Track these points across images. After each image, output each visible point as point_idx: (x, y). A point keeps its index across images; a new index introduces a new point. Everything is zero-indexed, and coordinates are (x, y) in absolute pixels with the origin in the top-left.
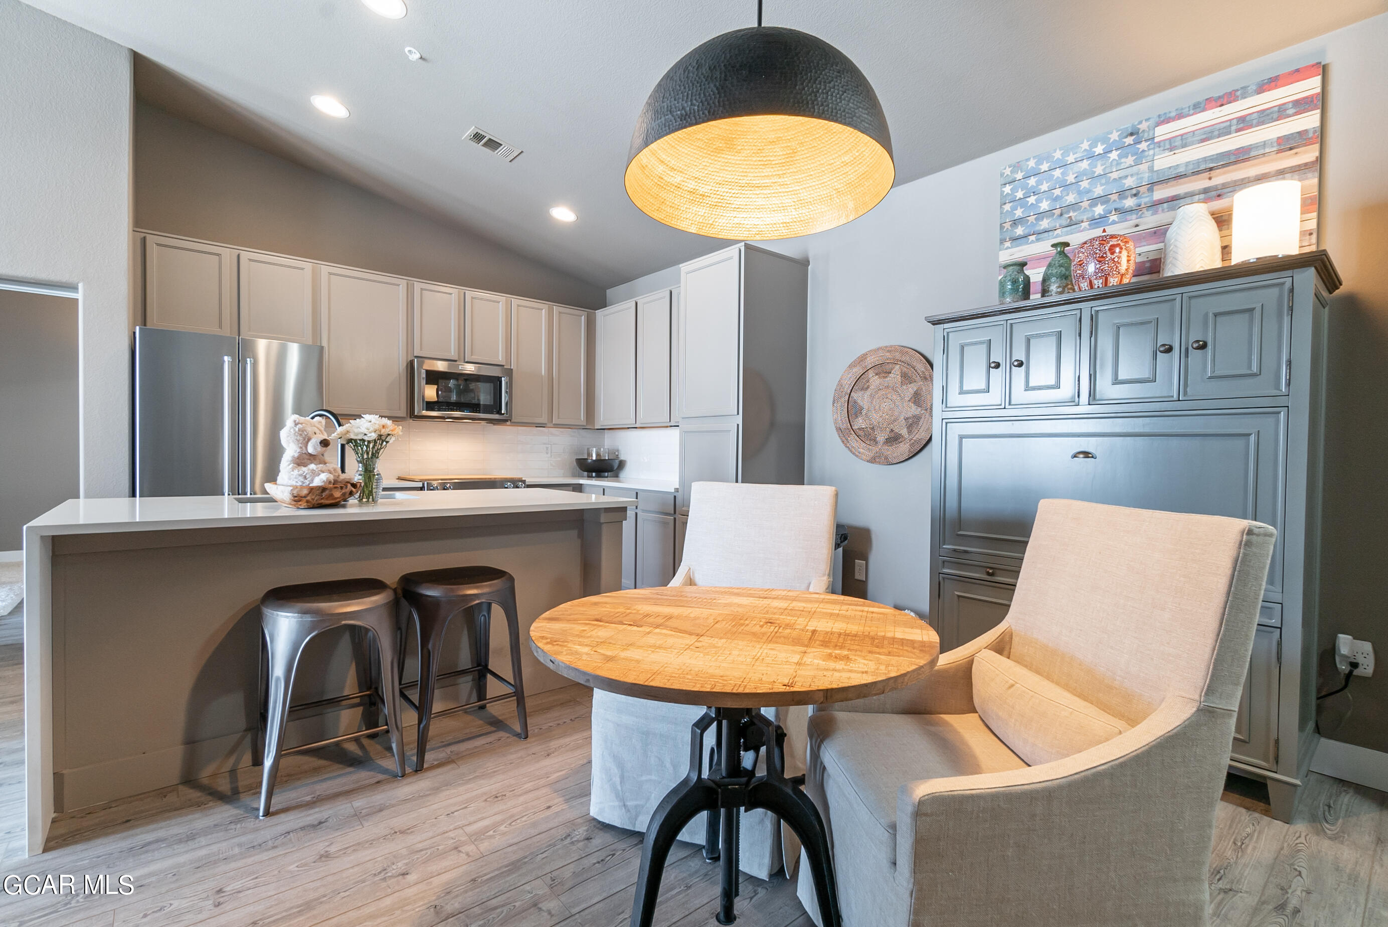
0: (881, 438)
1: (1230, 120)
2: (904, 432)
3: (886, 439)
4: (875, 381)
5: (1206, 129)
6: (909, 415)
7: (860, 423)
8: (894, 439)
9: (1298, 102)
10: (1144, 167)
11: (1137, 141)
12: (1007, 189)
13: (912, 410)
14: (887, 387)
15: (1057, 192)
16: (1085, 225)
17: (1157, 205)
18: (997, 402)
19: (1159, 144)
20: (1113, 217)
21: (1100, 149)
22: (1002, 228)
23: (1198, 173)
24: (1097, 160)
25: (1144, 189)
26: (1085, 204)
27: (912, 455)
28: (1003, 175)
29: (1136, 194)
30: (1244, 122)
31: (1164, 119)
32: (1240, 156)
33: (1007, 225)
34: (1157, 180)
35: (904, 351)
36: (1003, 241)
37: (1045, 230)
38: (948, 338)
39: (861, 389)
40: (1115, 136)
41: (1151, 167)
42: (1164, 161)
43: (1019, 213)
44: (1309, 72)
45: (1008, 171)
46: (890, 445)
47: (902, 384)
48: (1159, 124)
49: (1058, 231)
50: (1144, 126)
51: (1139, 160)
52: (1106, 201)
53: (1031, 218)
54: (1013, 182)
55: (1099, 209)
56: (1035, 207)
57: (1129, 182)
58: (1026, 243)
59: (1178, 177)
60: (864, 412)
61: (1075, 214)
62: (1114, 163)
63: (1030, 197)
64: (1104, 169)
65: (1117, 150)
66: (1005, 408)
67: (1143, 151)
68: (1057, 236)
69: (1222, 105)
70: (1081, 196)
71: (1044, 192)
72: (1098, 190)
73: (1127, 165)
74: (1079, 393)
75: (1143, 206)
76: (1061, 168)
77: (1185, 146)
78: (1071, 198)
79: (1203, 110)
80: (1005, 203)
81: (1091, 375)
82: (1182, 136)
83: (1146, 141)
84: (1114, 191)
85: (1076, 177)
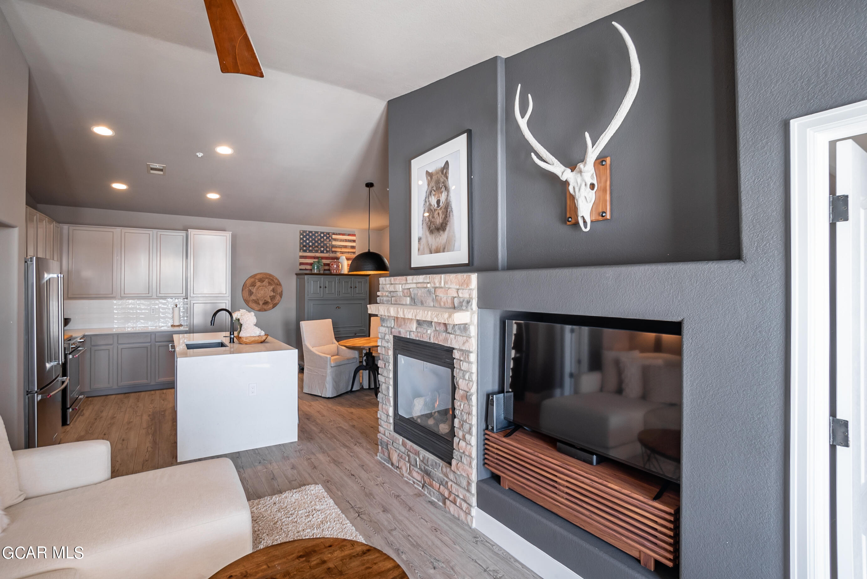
0: (261, 303)
1: (344, 239)
2: (270, 301)
3: (263, 303)
4: (258, 284)
5: (341, 239)
6: (271, 295)
7: (253, 297)
8: (266, 303)
9: (353, 240)
10: (330, 243)
11: (329, 237)
12: (302, 237)
13: (272, 294)
14: (263, 286)
15: (314, 242)
16: (319, 252)
17: (333, 252)
18: (321, 296)
19: (333, 239)
20: (325, 252)
21: (322, 235)
22: (300, 246)
23: (339, 248)
24: (323, 237)
25: (331, 247)
26: (319, 247)
27: (273, 308)
28: (300, 232)
29: (329, 248)
30: (346, 241)
31: (334, 234)
32: (345, 247)
33: (302, 246)
34: (333, 246)
35: (270, 275)
36: (300, 250)
37: (311, 250)
38: (309, 279)
39: (253, 286)
40: (325, 233)
41: (332, 243)
42: (334, 243)
43: (304, 244)
44: (354, 235)
45: (302, 232)
46: (265, 305)
47: (269, 285)
48: (333, 234)
49: (314, 251)
50: (330, 234)
51: (330, 241)
52: (323, 248)
53: (308, 246)
54: (303, 235)
55: (322, 249)
56: (308, 244)
57: (328, 245)
58: (306, 252)
59: (336, 247)
60: (254, 294)
61: (317, 249)
62: (325, 240)
63: (307, 241)
64: (323, 240)
65: (326, 237)
66: (323, 297)
67: (330, 239)
68: (313, 253)
69: (343, 236)
70: (318, 245)
71: (311, 240)
72: (322, 245)
73: (328, 241)
74: (337, 295)
75: (330, 251)
76: (314, 236)
77: (337, 241)
78: (316, 244)
79: (340, 235)
80: (301, 240)
81: (340, 291)
82: (337, 239)
83: (331, 237)
84: (325, 246)
85: (318, 240)
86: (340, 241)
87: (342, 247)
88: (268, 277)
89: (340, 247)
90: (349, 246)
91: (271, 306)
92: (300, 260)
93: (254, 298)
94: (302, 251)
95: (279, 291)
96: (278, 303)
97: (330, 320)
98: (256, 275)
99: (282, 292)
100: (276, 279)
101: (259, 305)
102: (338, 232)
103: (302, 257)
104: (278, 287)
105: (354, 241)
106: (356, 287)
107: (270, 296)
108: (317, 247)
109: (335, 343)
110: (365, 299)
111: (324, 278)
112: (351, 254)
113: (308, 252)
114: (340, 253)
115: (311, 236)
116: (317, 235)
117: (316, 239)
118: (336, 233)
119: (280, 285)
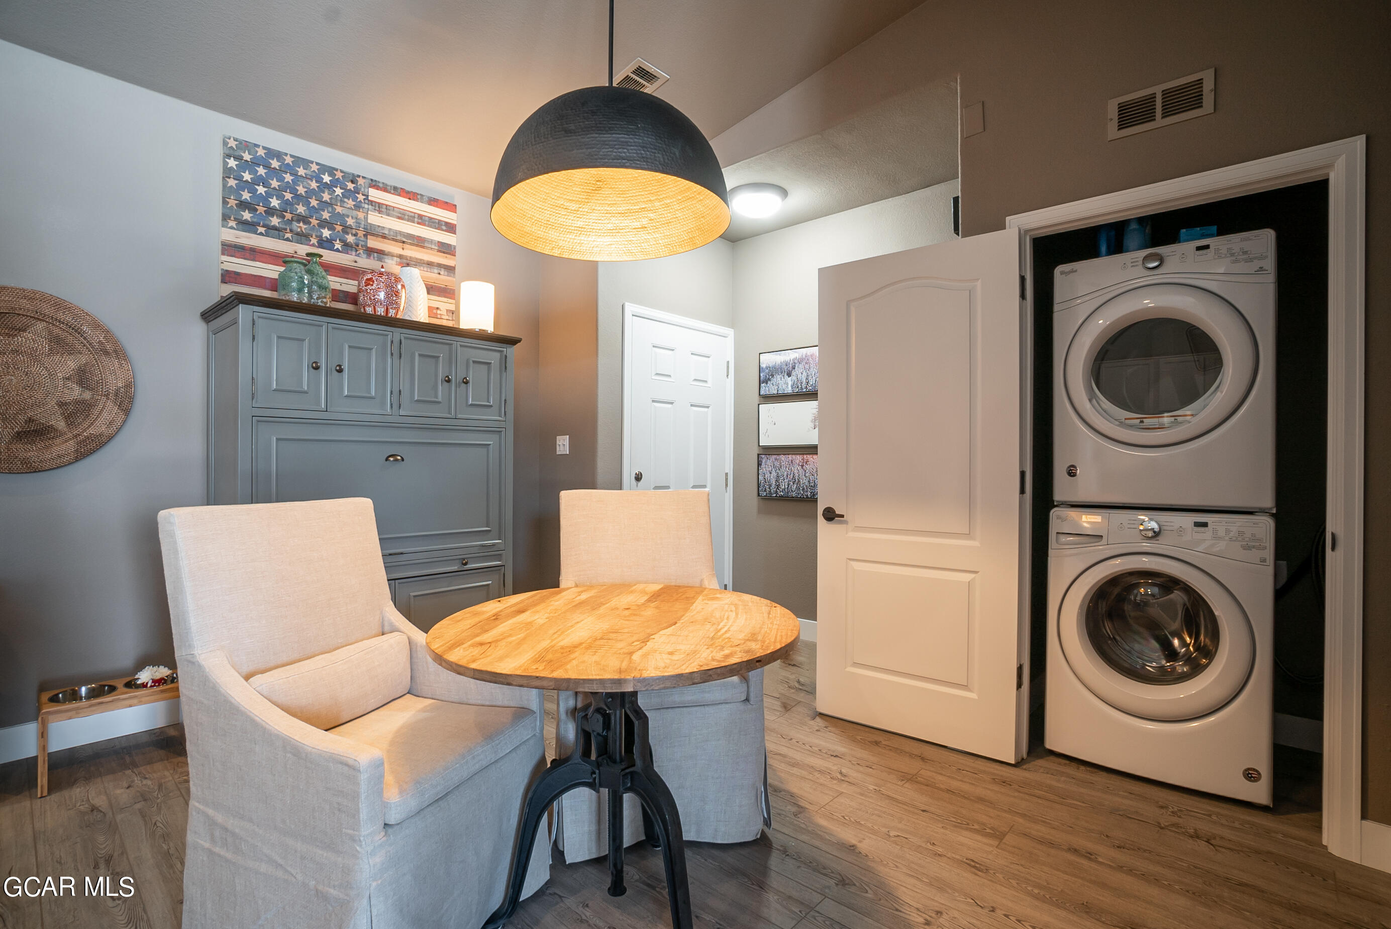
0: (6, 433)
1: (415, 213)
2: (59, 424)
3: (18, 432)
5: (402, 210)
6: (67, 398)
8: (34, 433)
9: (447, 224)
10: (361, 215)
11: (357, 191)
12: (232, 163)
13: (74, 393)
15: (288, 196)
16: (314, 241)
17: (370, 251)
18: (319, 403)
19: (371, 203)
20: (338, 245)
21: (327, 178)
22: (225, 202)
23: (396, 241)
24: (324, 186)
25: (361, 234)
26: (314, 222)
27: (78, 460)
28: (225, 143)
29: (355, 235)
30: (421, 220)
31: (374, 184)
32: (420, 242)
33: (232, 202)
34: (370, 231)
35: (62, 305)
36: (225, 218)
37: (275, 228)
38: (259, 322)
40: (339, 175)
41: (366, 218)
42: (375, 219)
43: (246, 196)
44: (452, 207)
45: (232, 143)
46: (29, 442)
47: (52, 352)
48: (371, 186)
49: (288, 235)
50: (361, 181)
51: (358, 207)
52: (332, 228)
53: (261, 209)
54: (238, 158)
55: (326, 233)
56: (265, 199)
57: (350, 221)
58: (255, 232)
59: (384, 237)
61: (305, 227)
62: (339, 198)
63: (259, 185)
64: (330, 199)
65: (341, 188)
66: (327, 411)
67: (360, 201)
68: (288, 240)
69: (410, 199)
70: (310, 212)
71: (274, 188)
72: (326, 215)
73: (349, 206)
74: (391, 405)
75: (360, 247)
76: (291, 174)
77: (388, 215)
78: (301, 209)
79: (399, 195)
80: (229, 178)
81: (400, 391)
82: (387, 205)
83: (363, 195)
84: (339, 223)
85: (306, 192)
86: (399, 218)
87: (404, 240)
89: (399, 238)
90: (431, 241)
91: (65, 446)
92: (224, 256)
94: (232, 223)
95: (115, 382)
96: (111, 438)
97: (366, 504)
99: (128, 386)
100: (97, 325)
102: (391, 183)
103: (233, 249)
104: (110, 363)
105: (451, 228)
106: (467, 383)
107: (62, 404)
108: (303, 219)
109: (394, 630)
110: (501, 432)
111: (334, 328)
112: (439, 274)
113: (261, 234)
114: (398, 260)
115: (275, 168)
116: (305, 171)
117: (297, 188)
118: (383, 183)
119: (120, 353)
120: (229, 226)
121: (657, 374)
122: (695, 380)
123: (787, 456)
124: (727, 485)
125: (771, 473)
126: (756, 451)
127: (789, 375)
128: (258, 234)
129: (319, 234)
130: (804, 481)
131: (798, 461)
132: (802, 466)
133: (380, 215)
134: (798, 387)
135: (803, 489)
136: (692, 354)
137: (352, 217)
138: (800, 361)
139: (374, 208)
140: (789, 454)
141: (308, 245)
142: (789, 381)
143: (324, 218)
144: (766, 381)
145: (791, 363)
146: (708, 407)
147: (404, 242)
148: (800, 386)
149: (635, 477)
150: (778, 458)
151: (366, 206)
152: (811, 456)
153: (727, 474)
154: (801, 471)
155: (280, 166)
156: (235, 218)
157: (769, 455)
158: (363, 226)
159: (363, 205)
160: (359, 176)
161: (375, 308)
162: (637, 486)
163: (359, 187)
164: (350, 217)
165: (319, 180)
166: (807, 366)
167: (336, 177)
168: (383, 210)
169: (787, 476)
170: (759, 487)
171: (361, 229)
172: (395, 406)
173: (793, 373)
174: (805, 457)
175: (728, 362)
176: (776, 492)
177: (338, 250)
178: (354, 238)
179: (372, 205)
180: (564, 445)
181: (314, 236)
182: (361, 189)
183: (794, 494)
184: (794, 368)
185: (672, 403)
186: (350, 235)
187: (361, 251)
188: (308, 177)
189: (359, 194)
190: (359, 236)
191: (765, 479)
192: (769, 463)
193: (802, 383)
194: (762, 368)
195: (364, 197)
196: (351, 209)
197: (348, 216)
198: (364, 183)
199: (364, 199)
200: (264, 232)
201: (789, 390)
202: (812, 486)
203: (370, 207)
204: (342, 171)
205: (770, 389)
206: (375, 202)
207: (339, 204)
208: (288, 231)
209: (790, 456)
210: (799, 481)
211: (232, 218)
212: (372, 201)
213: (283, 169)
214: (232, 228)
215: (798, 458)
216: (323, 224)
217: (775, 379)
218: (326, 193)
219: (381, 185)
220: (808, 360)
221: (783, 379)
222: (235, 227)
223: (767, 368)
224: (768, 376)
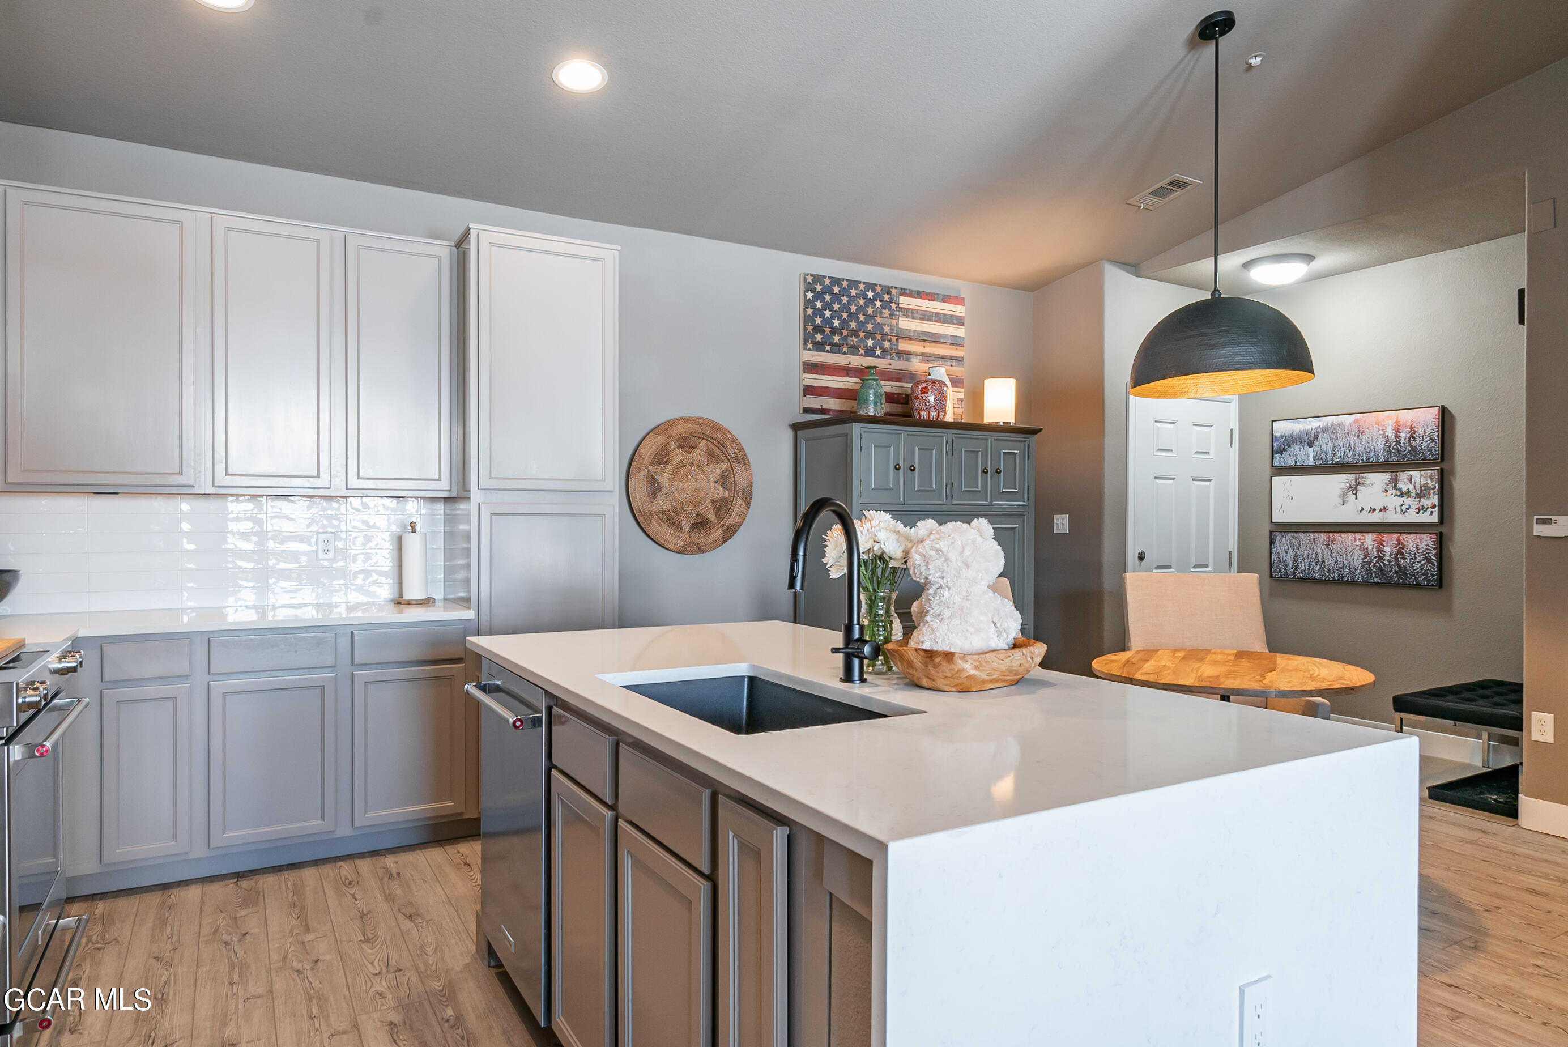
0: (686, 525)
1: (933, 312)
2: (712, 517)
3: (693, 524)
4: (678, 456)
5: (923, 312)
6: (716, 497)
7: (662, 503)
8: (701, 524)
9: (957, 317)
10: (894, 322)
11: (891, 301)
12: (810, 295)
13: (720, 493)
14: (691, 464)
15: (845, 315)
16: (862, 351)
17: (900, 354)
18: (900, 499)
19: (901, 309)
20: (878, 352)
21: (870, 294)
22: (805, 329)
23: (919, 340)
24: (871, 302)
25: (894, 339)
26: (862, 334)
27: (724, 542)
28: (805, 279)
29: (890, 341)
30: (938, 317)
31: (903, 292)
32: (935, 339)
33: (810, 328)
34: (903, 335)
35: (717, 427)
36: (806, 342)
37: (836, 345)
39: (660, 463)
40: (878, 289)
41: (897, 324)
42: (905, 324)
43: (818, 321)
44: (958, 300)
45: (810, 279)
46: (699, 531)
47: (709, 463)
48: (901, 294)
49: (845, 349)
50: (894, 291)
51: (892, 315)
52: (874, 338)
53: (827, 329)
54: (813, 290)
55: (870, 342)
56: (830, 321)
57: (887, 329)
58: (823, 350)
59: (910, 339)
60: (664, 491)
61: (856, 340)
62: (879, 310)
63: (826, 310)
64: (873, 312)
65: (880, 301)
66: (905, 504)
67: (894, 310)
68: (845, 353)
69: (929, 300)
70: (859, 327)
71: (836, 311)
72: (870, 327)
73: (885, 316)
74: (946, 496)
75: (893, 351)
76: (847, 296)
77: (913, 318)
78: (853, 325)
79: (921, 298)
80: (808, 308)
81: (952, 484)
82: (912, 309)
83: (896, 303)
84: (879, 333)
85: (856, 309)
86: (921, 319)
87: (925, 338)
88: (708, 431)
89: (921, 337)
90: (945, 336)
91: (717, 533)
92: (806, 375)
93: (666, 506)
94: (810, 346)
95: (742, 483)
96: (739, 526)
98: (670, 424)
99: (750, 485)
100: (734, 440)
101: (681, 529)
102: (915, 287)
103: (810, 367)
104: (739, 468)
105: (960, 321)
106: (998, 472)
107: (713, 502)
108: (854, 333)
110: (1024, 515)
111: (908, 435)
112: (952, 366)
113: (828, 351)
114: (921, 357)
115: (836, 294)
116: (856, 291)
117: (851, 307)
118: (909, 290)
119: (745, 461)
120: (808, 348)
121: (1159, 450)
122: (1197, 452)
123: (1308, 534)
124: (1230, 564)
125: (1287, 552)
126: (1267, 528)
127: (1311, 445)
128: (826, 352)
129: (865, 344)
130: (1330, 562)
131: (1321, 540)
132: (1328, 545)
133: (907, 319)
134: (1322, 459)
135: (1329, 571)
136: (1194, 425)
137: (888, 325)
138: (1325, 430)
139: (902, 313)
140: (1310, 532)
141: (857, 355)
142: (1311, 452)
143: (868, 330)
144: (1281, 451)
145: (1313, 432)
146: (1210, 480)
147: (925, 341)
148: (1324, 458)
149: (1139, 557)
150: (1296, 535)
151: (898, 313)
152: (1339, 534)
153: (1230, 553)
154: (1326, 551)
155: (839, 291)
156: (811, 341)
157: (1285, 532)
158: (895, 332)
159: (895, 312)
160: (892, 287)
161: (929, 412)
162: (1140, 565)
163: (893, 297)
164: (886, 326)
165: (865, 297)
166: (1333, 436)
167: (877, 292)
168: (909, 314)
169: (1308, 556)
170: (1271, 568)
171: (894, 335)
172: (949, 497)
173: (1316, 443)
174: (1331, 535)
175: (1232, 430)
176: (1294, 573)
177: (878, 357)
178: (889, 343)
179: (902, 312)
180: (1063, 524)
181: (862, 347)
182: (893, 299)
183: (1317, 576)
184: (1317, 438)
185: (1173, 479)
186: (886, 341)
187: (894, 355)
188: (858, 296)
189: (892, 303)
190: (892, 341)
191: (1279, 558)
192: (1283, 543)
193: (1327, 455)
194: (1276, 437)
195: (896, 305)
196: (887, 318)
197: (885, 325)
198: (896, 293)
199: (896, 307)
200: (829, 349)
201: (1311, 461)
202: (1340, 568)
203: (900, 313)
204: (880, 286)
205: (1287, 459)
206: (904, 308)
207: (879, 316)
208: (845, 345)
209: (1311, 534)
210: (1323, 562)
211: (810, 342)
212: (902, 308)
213: (841, 293)
214: (810, 350)
215: (1322, 537)
216: (870, 335)
217: (1292, 450)
218: (870, 308)
219: (908, 292)
220: (1334, 429)
221: (1302, 450)
222: (811, 348)
223: (1282, 437)
224: (1283, 446)
